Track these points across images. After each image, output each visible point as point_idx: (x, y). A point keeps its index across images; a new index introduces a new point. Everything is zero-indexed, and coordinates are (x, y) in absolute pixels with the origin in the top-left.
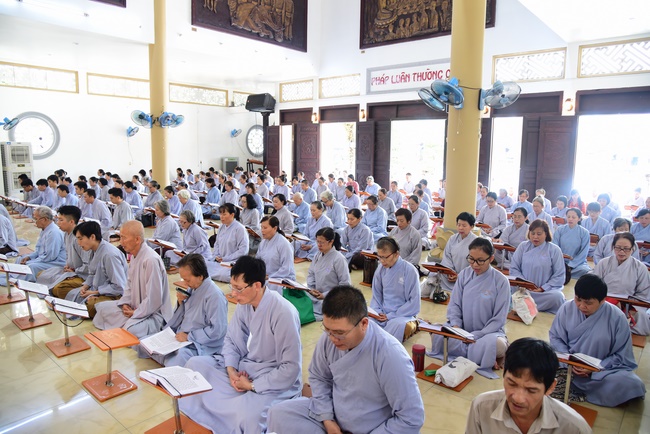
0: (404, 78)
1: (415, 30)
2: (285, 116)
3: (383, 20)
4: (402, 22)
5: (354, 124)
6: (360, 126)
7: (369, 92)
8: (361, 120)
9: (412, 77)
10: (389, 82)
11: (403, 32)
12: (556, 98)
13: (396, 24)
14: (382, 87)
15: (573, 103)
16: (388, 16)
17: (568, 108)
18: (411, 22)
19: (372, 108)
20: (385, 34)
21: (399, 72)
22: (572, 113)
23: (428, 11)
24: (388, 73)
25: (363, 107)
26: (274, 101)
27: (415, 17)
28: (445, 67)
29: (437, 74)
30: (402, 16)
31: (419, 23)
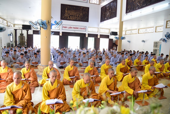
0: (71, 28)
1: (74, 19)
2: (35, 32)
3: (66, 15)
5: (59, 36)
6: (60, 37)
7: (62, 29)
8: (60, 35)
9: (72, 28)
10: (67, 28)
11: (71, 18)
12: (97, 35)
13: (69, 17)
14: (65, 29)
15: (100, 36)
16: (68, 14)
18: (73, 17)
19: (63, 33)
20: (67, 18)
21: (70, 26)
23: (77, 16)
24: (67, 26)
25: (61, 32)
26: (31, 27)
27: (74, 16)
28: (79, 27)
29: (77, 28)
30: (71, 15)
31: (75, 18)
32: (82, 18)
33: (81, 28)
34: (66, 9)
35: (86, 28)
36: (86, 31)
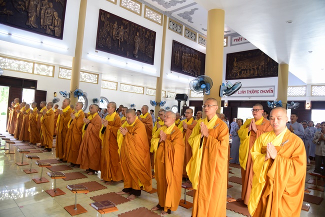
0: (243, 92)
1: (248, 75)
2: (192, 103)
3: (235, 71)
4: (243, 72)
5: (222, 108)
6: (225, 109)
8: (225, 106)
9: (246, 92)
10: (237, 93)
11: (244, 76)
12: (303, 103)
13: (240, 73)
15: (310, 105)
16: (238, 69)
17: (308, 107)
18: (247, 72)
19: (229, 102)
20: (236, 76)
22: (310, 109)
23: (253, 69)
25: (226, 102)
26: (187, 97)
27: (248, 70)
28: (260, 89)
29: (256, 92)
30: (243, 70)
31: (250, 73)
32: (265, 71)
33: (264, 91)
34: (235, 60)
35: (274, 89)
36: (274, 96)
